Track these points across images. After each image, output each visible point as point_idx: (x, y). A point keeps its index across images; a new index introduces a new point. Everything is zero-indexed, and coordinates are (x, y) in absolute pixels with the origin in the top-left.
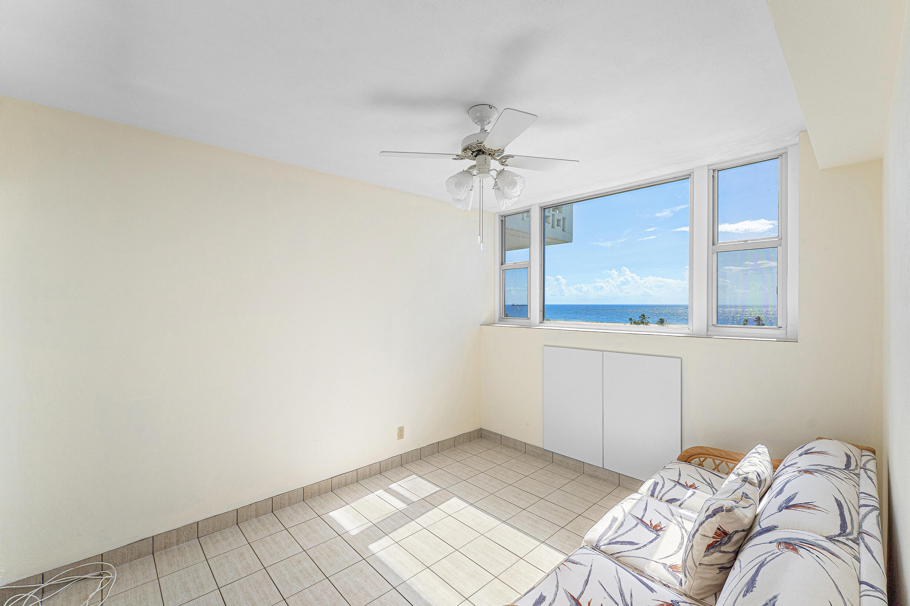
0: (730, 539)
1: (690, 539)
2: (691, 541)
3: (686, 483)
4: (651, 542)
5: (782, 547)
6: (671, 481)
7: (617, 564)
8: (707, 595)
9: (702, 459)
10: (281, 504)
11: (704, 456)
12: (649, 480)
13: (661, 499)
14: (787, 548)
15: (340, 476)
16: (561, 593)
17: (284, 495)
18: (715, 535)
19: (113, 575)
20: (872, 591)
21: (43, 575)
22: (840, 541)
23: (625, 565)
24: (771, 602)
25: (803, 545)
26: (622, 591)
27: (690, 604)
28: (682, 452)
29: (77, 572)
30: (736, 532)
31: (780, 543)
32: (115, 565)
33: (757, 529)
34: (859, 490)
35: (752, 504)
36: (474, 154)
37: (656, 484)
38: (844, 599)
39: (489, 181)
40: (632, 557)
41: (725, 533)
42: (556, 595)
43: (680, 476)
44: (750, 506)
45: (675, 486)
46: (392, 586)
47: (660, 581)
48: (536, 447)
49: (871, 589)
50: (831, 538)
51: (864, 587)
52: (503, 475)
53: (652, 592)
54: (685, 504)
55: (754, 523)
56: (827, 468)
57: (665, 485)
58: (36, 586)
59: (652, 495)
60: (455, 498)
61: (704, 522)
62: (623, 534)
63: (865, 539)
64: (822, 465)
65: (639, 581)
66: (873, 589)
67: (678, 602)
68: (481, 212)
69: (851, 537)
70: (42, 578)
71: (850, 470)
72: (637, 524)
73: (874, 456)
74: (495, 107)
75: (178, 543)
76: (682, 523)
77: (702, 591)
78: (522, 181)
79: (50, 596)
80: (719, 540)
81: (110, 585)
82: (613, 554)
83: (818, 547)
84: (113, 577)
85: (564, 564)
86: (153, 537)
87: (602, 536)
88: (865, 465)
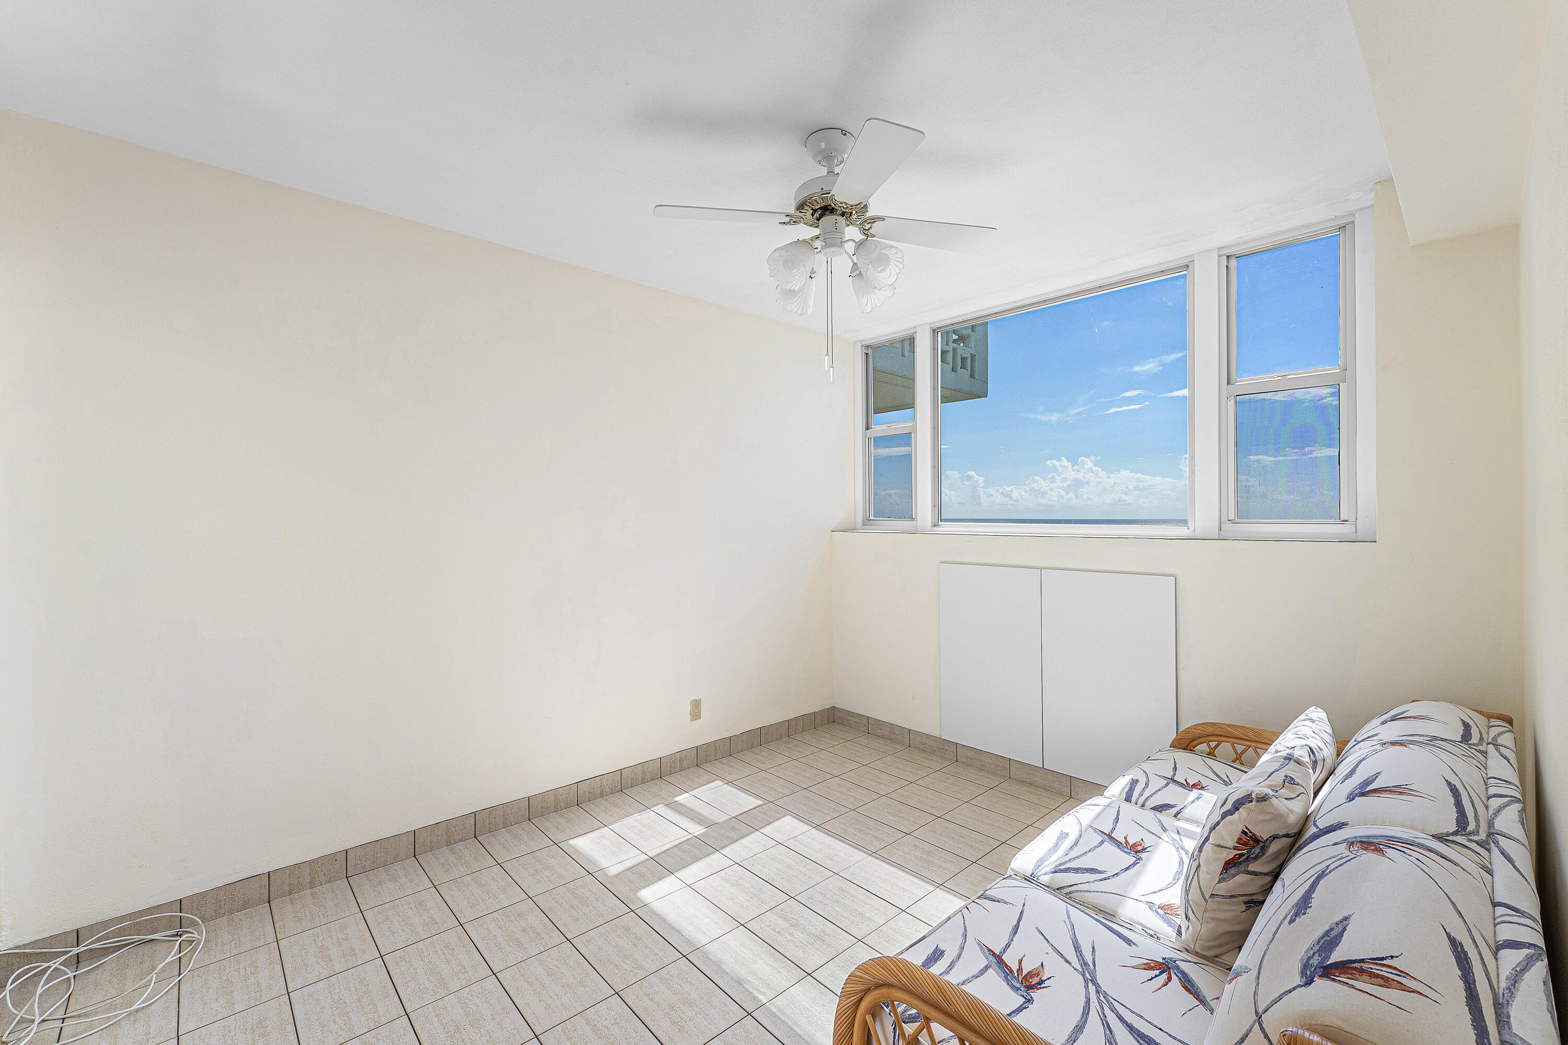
0: (1264, 849)
1: (1195, 855)
2: (1196, 859)
3: (1186, 780)
4: (1127, 869)
5: (1356, 849)
6: (1160, 777)
7: (1068, 903)
8: (1224, 949)
9: (1213, 744)
10: (490, 823)
11: (1216, 738)
12: (1122, 776)
13: (1143, 806)
14: (1366, 849)
15: (591, 780)
16: (971, 945)
17: (495, 809)
18: (1237, 843)
19: (200, 934)
20: (1516, 916)
21: (77, 931)
22: (1457, 842)
23: (1083, 905)
24: (1340, 926)
25: (1393, 844)
26: (1077, 943)
27: (1195, 963)
28: (1179, 733)
29: (137, 928)
30: (1274, 838)
31: (1352, 843)
32: (203, 919)
33: (1312, 830)
34: (1487, 774)
35: (1301, 794)
36: (817, 215)
37: (1134, 782)
38: (1467, 924)
39: (842, 262)
40: (1094, 891)
41: (1256, 840)
42: (962, 948)
43: (1176, 770)
44: (1298, 796)
45: (1167, 785)
46: (680, 953)
47: (1143, 930)
48: (928, 736)
49: (1514, 913)
50: (1441, 838)
51: (1500, 910)
52: (872, 780)
53: (1131, 946)
54: (1185, 813)
55: (1306, 825)
56: (1431, 739)
57: (1150, 783)
58: (66, 951)
59: (1128, 799)
60: (788, 817)
61: (1218, 823)
62: (1078, 857)
63: (1499, 842)
64: (1422, 736)
65: (1107, 928)
66: (1516, 914)
67: (1175, 961)
68: (830, 337)
69: (1475, 838)
70: (76, 937)
71: (1470, 744)
72: (1102, 842)
73: (1511, 728)
74: (852, 134)
75: (312, 885)
76: (1180, 842)
77: (1217, 943)
78: (898, 258)
79: (90, 968)
80: (1245, 852)
81: (194, 950)
82: (1061, 888)
83: (1418, 847)
84: (200, 938)
85: (976, 903)
86: (269, 874)
87: (1041, 862)
88: (1495, 739)
